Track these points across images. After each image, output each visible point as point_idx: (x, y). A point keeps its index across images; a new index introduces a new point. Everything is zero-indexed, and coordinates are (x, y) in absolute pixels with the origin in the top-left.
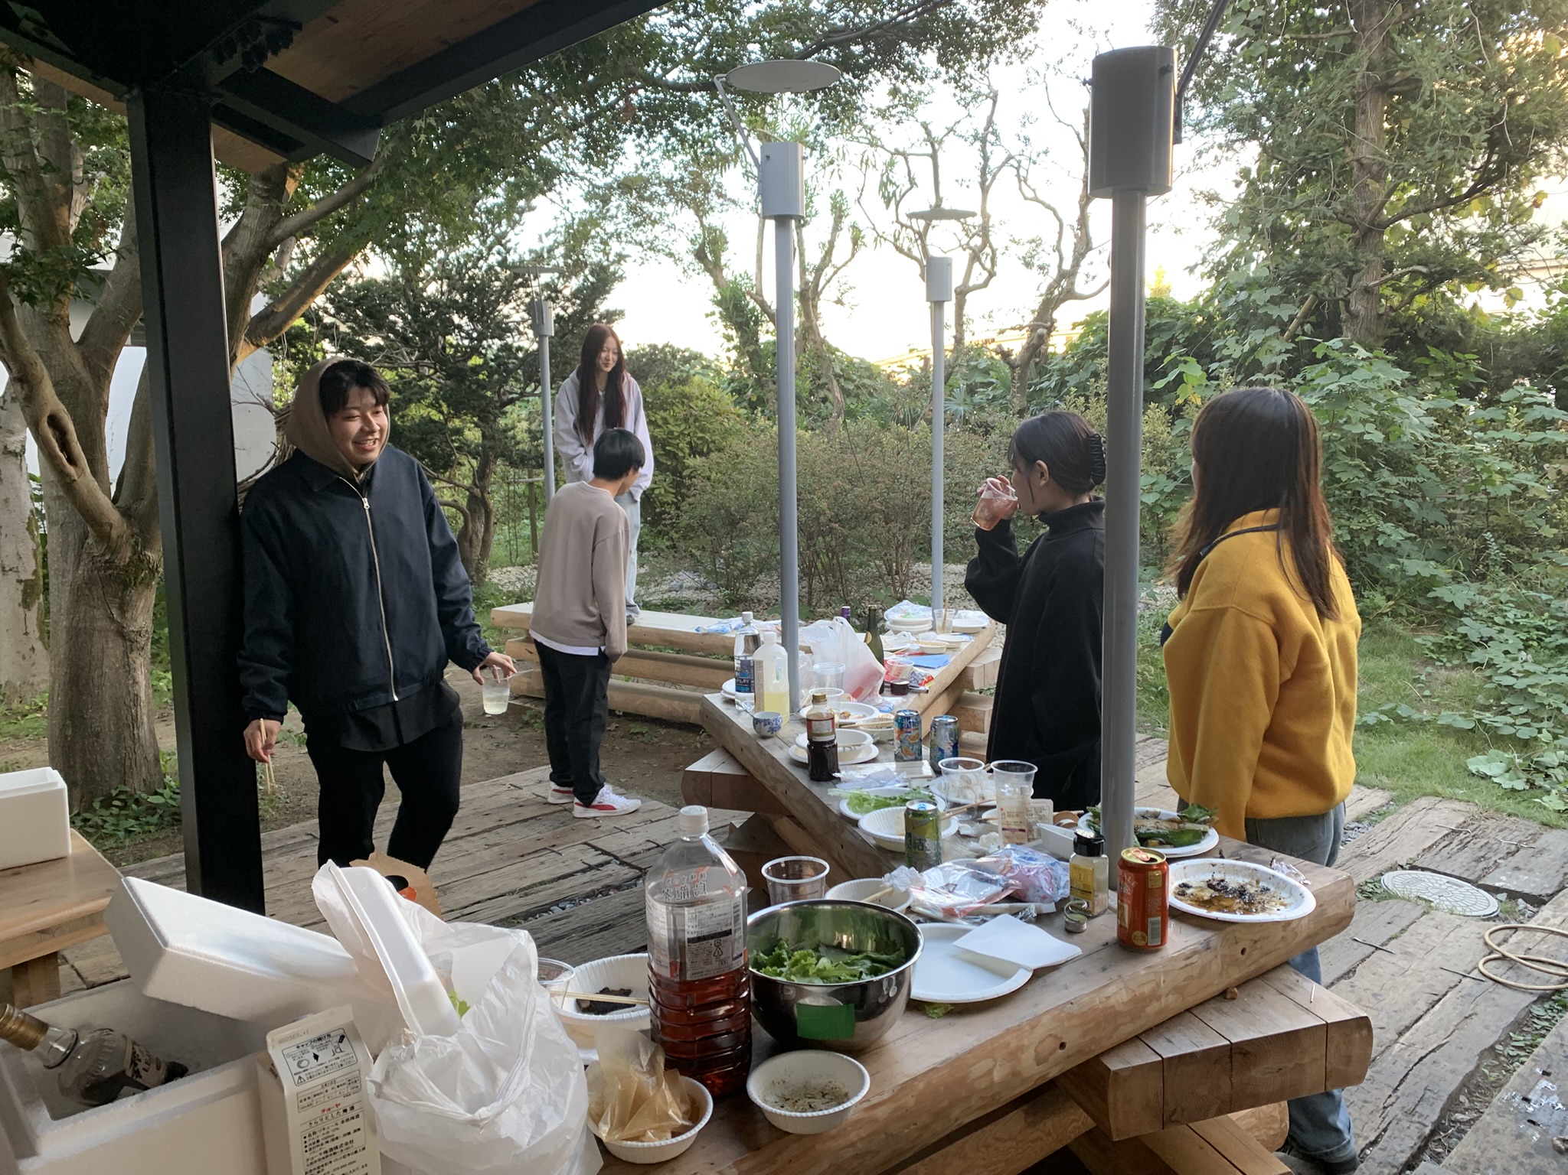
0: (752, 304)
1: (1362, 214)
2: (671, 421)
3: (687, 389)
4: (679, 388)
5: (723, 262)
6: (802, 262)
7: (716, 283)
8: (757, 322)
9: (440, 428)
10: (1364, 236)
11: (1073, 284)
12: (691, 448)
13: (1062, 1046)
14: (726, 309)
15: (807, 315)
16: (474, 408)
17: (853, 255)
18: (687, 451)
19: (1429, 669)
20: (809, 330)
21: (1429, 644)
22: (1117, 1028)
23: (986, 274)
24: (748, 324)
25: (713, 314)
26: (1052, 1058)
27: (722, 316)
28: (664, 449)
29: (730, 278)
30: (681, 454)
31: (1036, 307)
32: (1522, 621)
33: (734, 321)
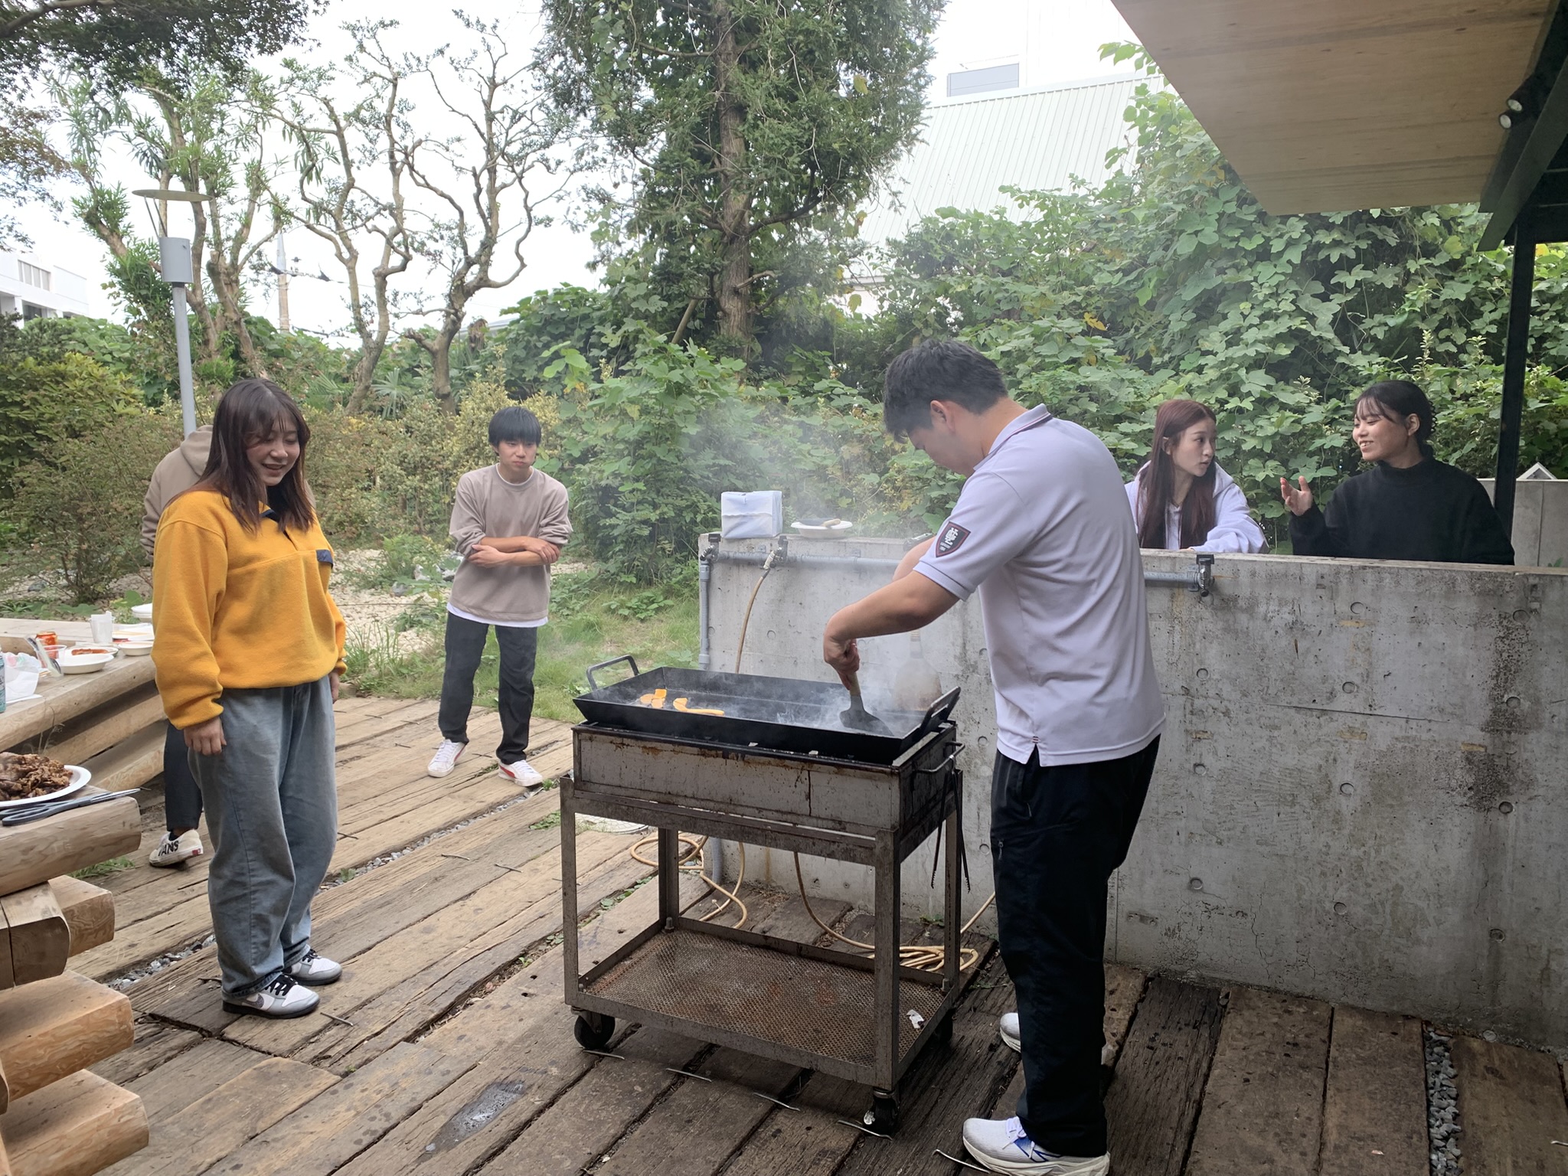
0: (158, 276)
2: (42, 401)
3: (61, 367)
4: (51, 366)
6: (216, 232)
7: (114, 251)
11: (485, 271)
14: (128, 281)
15: (221, 290)
17: (276, 231)
23: (401, 259)
24: (155, 298)
27: (124, 288)
28: (35, 434)
29: (131, 246)
33: (137, 293)
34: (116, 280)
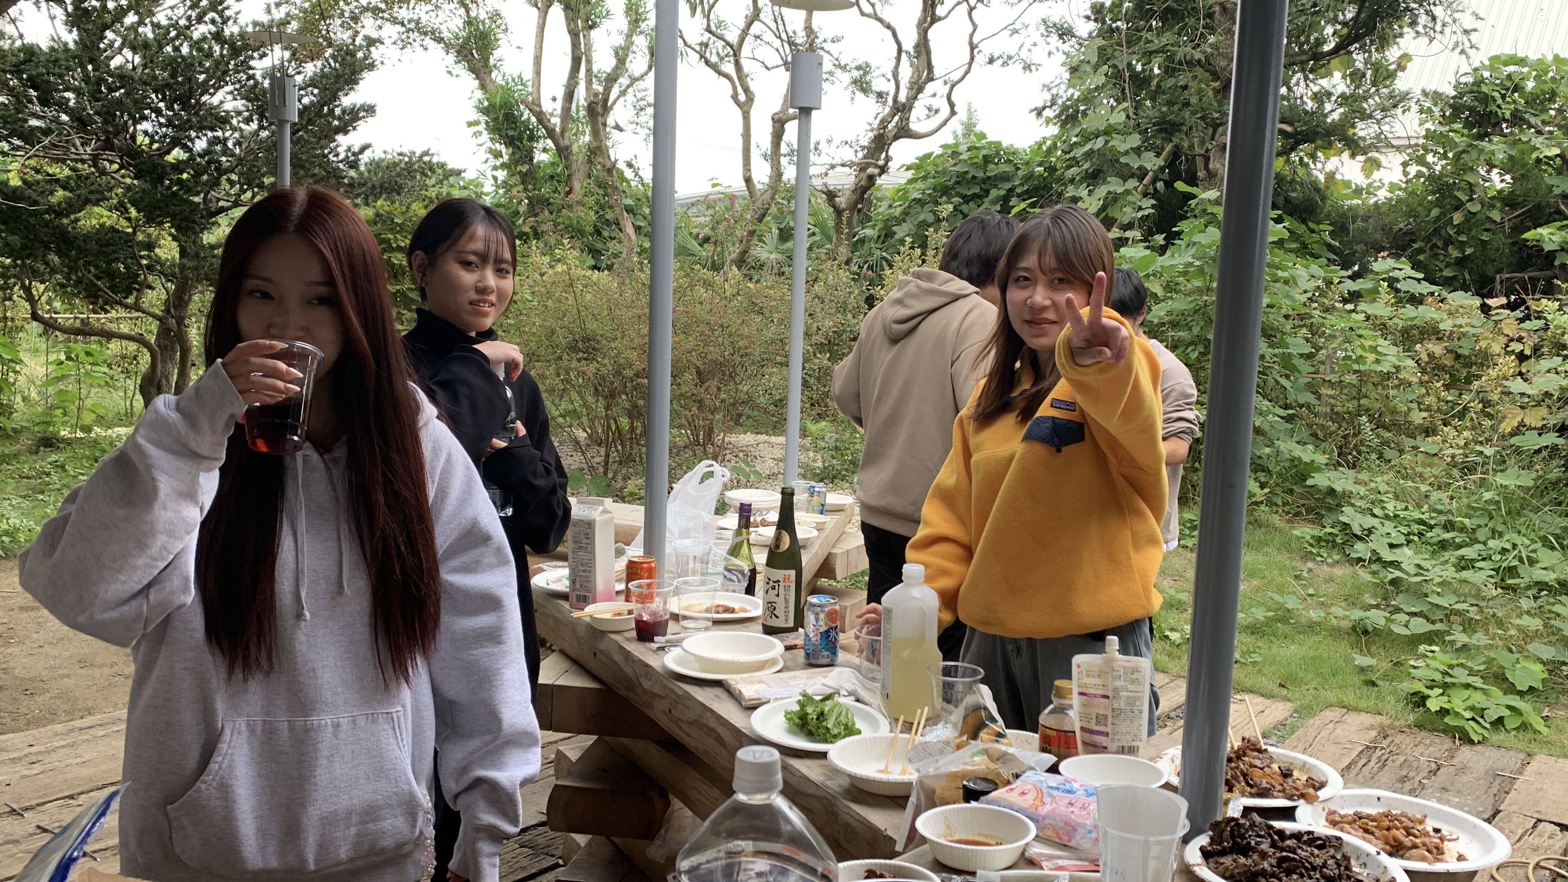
0: (526, 114)
5: (492, 62)
6: (589, 70)
7: (483, 87)
8: (532, 138)
9: (125, 239)
11: (908, 119)
14: (495, 120)
15: (595, 133)
16: (174, 216)
17: (651, 67)
19: (1310, 565)
20: (597, 150)
21: (1308, 537)
24: (521, 139)
25: (476, 123)
27: (488, 127)
29: (499, 80)
31: (866, 142)
32: (1402, 514)
33: (504, 133)
34: (483, 118)
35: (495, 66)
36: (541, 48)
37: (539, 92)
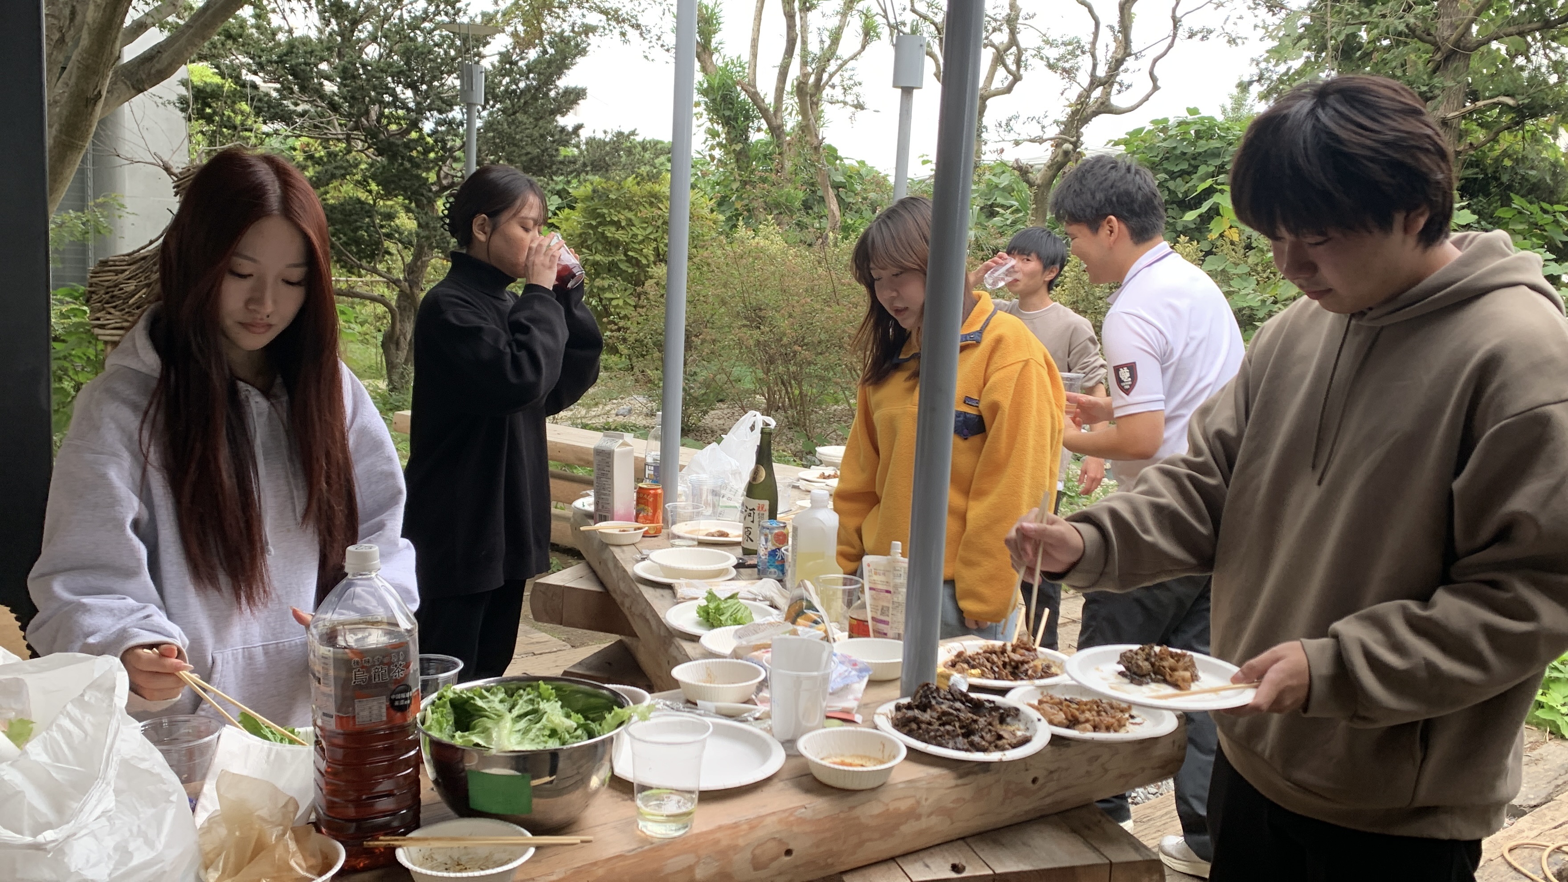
0: (743, 96)
1: (1446, 34)
2: (636, 222)
3: (657, 188)
4: (649, 186)
5: (713, 44)
6: (804, 49)
7: (704, 69)
8: (748, 118)
9: (368, 210)
10: (1447, 59)
11: (1109, 94)
12: (658, 255)
13: (789, 852)
14: (714, 101)
15: (803, 112)
16: (405, 189)
17: (863, 47)
18: (652, 258)
20: (807, 128)
22: (861, 844)
23: (1011, 78)
24: (736, 119)
25: (697, 104)
26: (775, 865)
27: (707, 108)
28: (626, 255)
29: (720, 63)
30: (644, 262)
31: (1063, 118)
33: (721, 113)
34: (704, 100)
35: (716, 48)
36: (758, 30)
37: (755, 74)
